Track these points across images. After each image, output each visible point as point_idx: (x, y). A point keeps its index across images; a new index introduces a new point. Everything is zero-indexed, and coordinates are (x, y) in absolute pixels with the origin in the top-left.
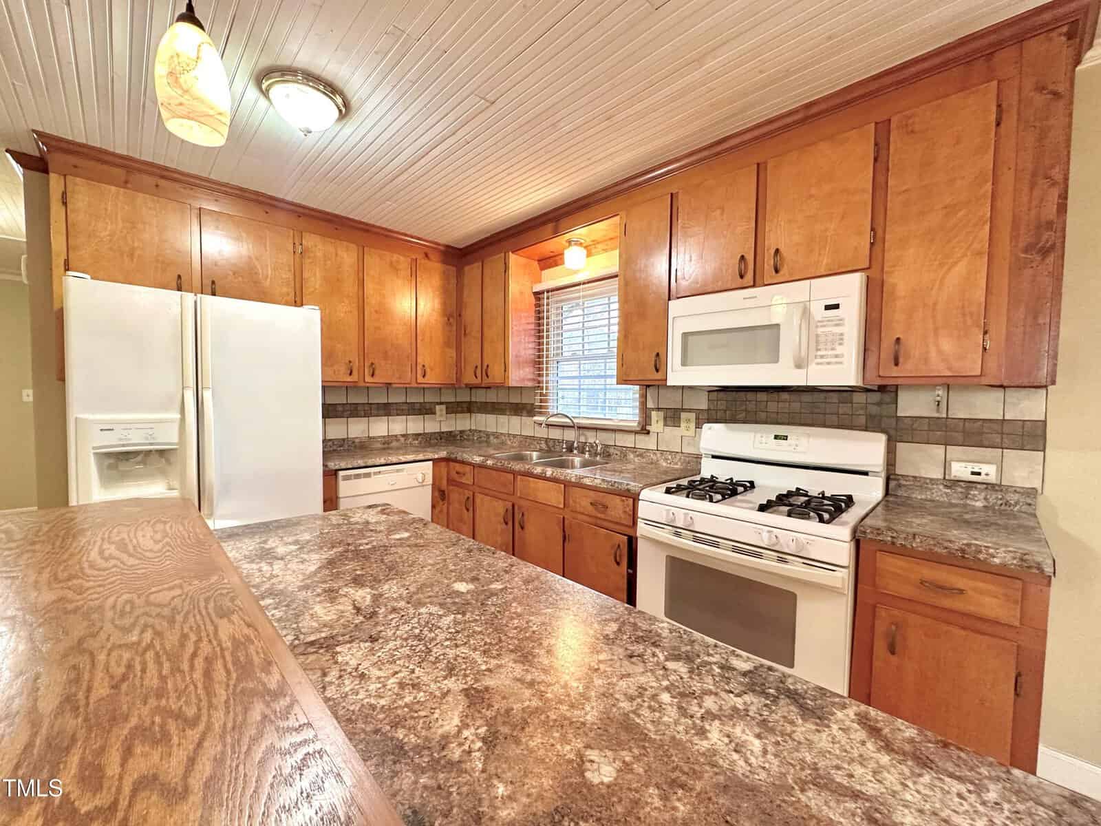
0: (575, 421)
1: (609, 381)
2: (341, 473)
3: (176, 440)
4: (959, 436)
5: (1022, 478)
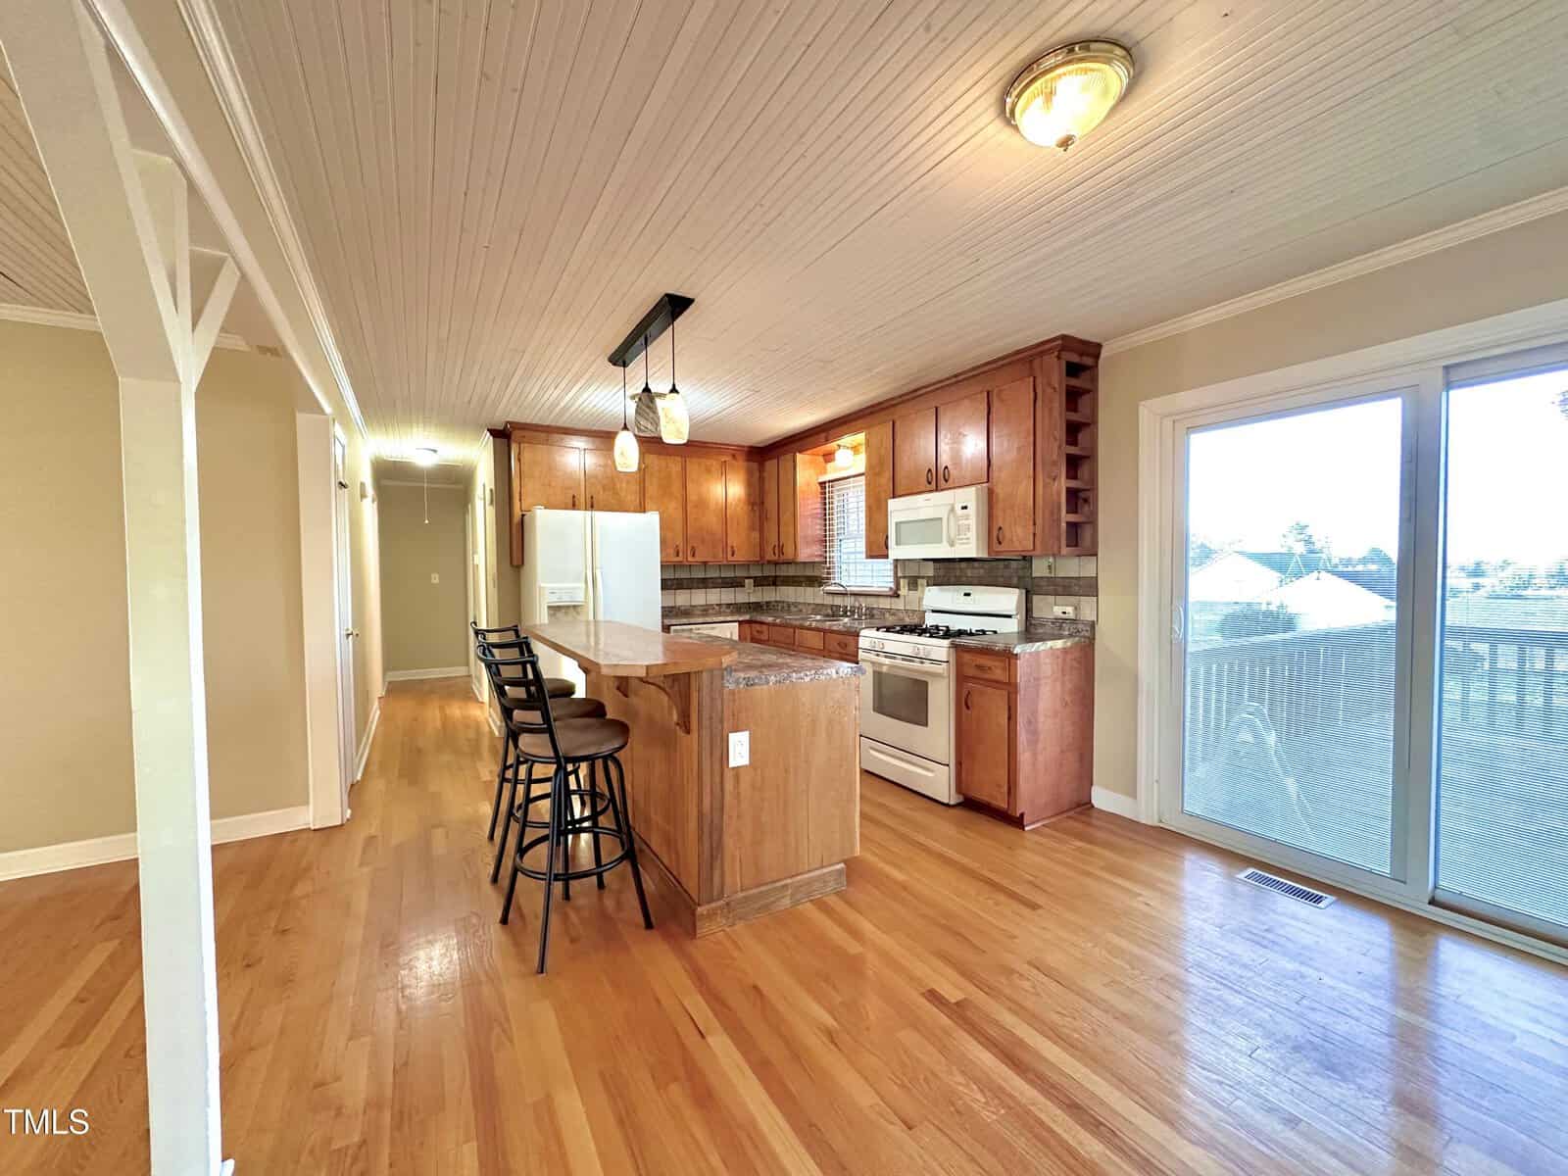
0: (848, 589)
1: (858, 556)
2: (672, 628)
3: (583, 600)
4: (1060, 589)
5: (1088, 615)
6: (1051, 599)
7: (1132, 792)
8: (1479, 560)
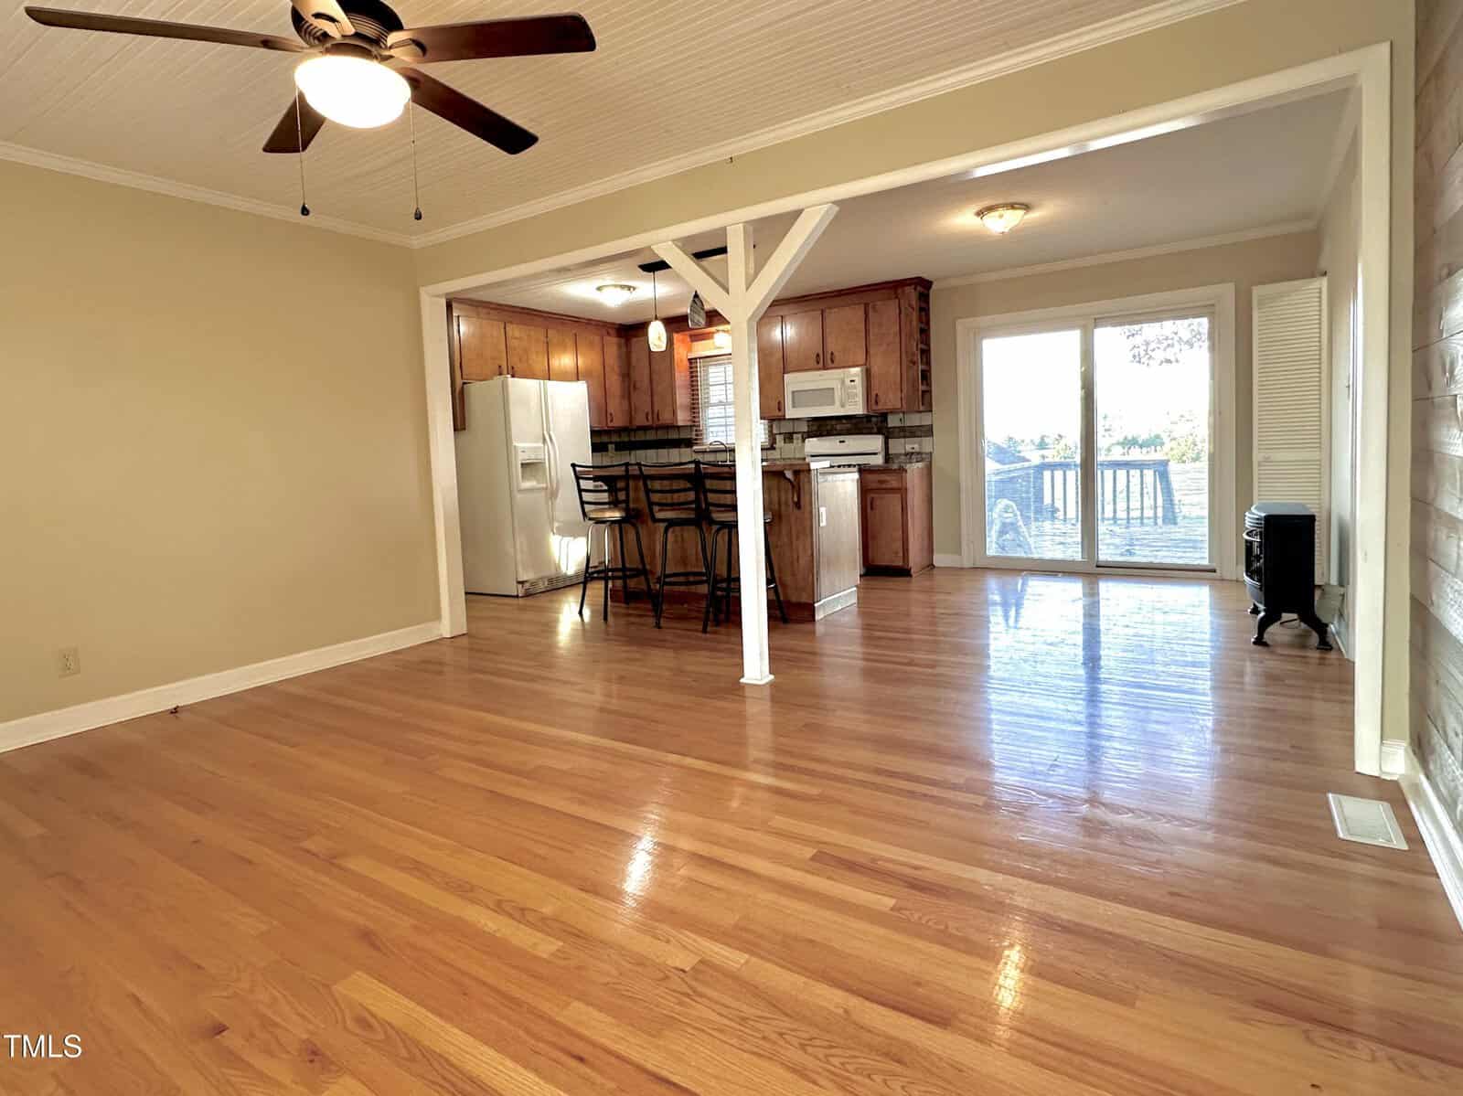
3: (542, 458)
4: (908, 434)
5: (927, 449)
6: (902, 440)
7: (958, 551)
8: (1044, 434)
